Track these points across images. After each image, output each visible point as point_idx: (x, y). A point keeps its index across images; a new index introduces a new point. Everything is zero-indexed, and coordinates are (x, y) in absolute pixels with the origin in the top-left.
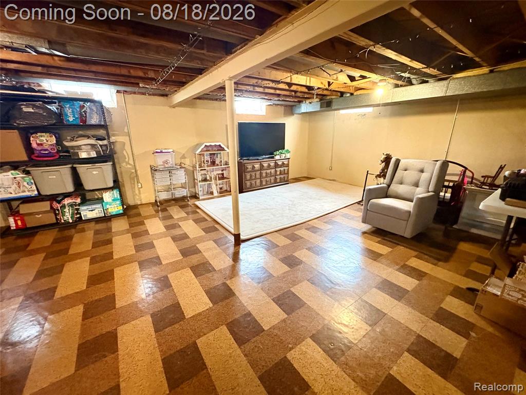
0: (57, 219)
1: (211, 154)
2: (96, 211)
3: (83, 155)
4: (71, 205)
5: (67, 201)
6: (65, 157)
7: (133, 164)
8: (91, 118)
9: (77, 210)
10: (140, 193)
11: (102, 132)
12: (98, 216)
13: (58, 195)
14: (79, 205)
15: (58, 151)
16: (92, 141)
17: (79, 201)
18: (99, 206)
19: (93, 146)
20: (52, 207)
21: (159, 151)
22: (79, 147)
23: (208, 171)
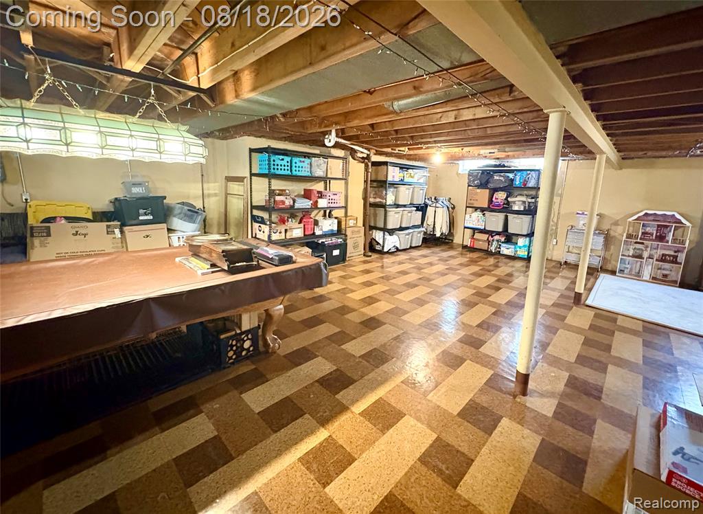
0: (488, 248)
1: (658, 226)
2: (510, 250)
3: (516, 208)
4: (498, 241)
5: (497, 237)
6: (506, 208)
7: (556, 221)
8: (530, 182)
9: (500, 245)
10: (553, 249)
11: (533, 193)
12: (510, 254)
13: (493, 232)
14: (503, 242)
15: (504, 204)
16: (524, 199)
17: (503, 239)
18: (513, 247)
19: (524, 202)
20: (488, 239)
21: (581, 212)
22: (514, 202)
23: (647, 247)
